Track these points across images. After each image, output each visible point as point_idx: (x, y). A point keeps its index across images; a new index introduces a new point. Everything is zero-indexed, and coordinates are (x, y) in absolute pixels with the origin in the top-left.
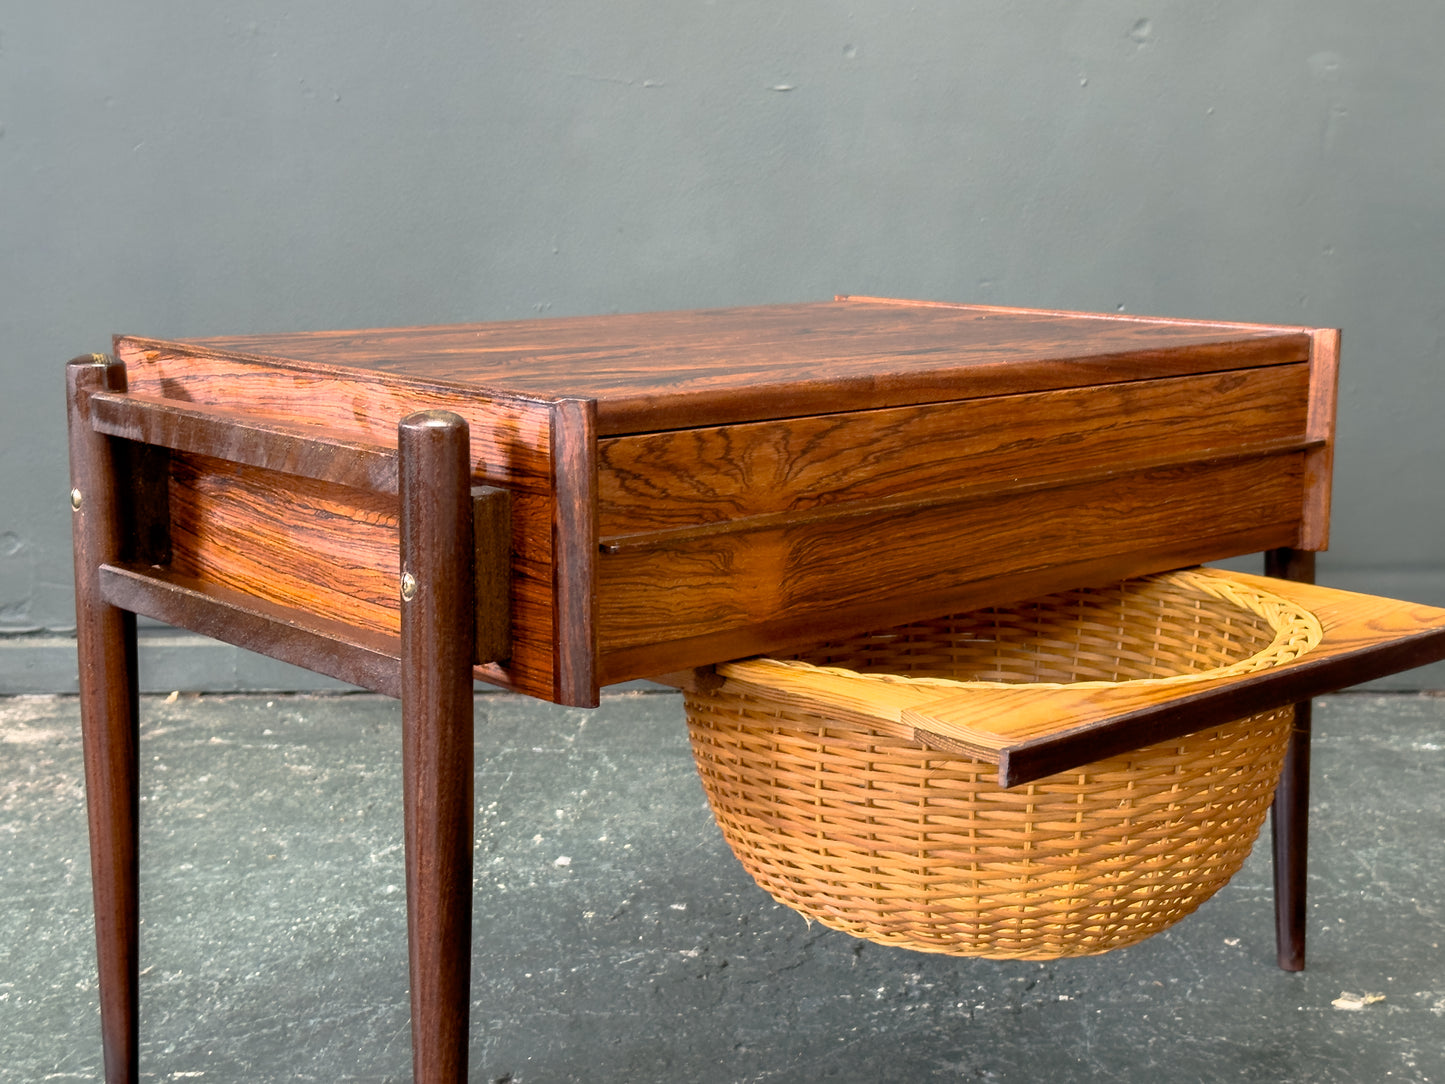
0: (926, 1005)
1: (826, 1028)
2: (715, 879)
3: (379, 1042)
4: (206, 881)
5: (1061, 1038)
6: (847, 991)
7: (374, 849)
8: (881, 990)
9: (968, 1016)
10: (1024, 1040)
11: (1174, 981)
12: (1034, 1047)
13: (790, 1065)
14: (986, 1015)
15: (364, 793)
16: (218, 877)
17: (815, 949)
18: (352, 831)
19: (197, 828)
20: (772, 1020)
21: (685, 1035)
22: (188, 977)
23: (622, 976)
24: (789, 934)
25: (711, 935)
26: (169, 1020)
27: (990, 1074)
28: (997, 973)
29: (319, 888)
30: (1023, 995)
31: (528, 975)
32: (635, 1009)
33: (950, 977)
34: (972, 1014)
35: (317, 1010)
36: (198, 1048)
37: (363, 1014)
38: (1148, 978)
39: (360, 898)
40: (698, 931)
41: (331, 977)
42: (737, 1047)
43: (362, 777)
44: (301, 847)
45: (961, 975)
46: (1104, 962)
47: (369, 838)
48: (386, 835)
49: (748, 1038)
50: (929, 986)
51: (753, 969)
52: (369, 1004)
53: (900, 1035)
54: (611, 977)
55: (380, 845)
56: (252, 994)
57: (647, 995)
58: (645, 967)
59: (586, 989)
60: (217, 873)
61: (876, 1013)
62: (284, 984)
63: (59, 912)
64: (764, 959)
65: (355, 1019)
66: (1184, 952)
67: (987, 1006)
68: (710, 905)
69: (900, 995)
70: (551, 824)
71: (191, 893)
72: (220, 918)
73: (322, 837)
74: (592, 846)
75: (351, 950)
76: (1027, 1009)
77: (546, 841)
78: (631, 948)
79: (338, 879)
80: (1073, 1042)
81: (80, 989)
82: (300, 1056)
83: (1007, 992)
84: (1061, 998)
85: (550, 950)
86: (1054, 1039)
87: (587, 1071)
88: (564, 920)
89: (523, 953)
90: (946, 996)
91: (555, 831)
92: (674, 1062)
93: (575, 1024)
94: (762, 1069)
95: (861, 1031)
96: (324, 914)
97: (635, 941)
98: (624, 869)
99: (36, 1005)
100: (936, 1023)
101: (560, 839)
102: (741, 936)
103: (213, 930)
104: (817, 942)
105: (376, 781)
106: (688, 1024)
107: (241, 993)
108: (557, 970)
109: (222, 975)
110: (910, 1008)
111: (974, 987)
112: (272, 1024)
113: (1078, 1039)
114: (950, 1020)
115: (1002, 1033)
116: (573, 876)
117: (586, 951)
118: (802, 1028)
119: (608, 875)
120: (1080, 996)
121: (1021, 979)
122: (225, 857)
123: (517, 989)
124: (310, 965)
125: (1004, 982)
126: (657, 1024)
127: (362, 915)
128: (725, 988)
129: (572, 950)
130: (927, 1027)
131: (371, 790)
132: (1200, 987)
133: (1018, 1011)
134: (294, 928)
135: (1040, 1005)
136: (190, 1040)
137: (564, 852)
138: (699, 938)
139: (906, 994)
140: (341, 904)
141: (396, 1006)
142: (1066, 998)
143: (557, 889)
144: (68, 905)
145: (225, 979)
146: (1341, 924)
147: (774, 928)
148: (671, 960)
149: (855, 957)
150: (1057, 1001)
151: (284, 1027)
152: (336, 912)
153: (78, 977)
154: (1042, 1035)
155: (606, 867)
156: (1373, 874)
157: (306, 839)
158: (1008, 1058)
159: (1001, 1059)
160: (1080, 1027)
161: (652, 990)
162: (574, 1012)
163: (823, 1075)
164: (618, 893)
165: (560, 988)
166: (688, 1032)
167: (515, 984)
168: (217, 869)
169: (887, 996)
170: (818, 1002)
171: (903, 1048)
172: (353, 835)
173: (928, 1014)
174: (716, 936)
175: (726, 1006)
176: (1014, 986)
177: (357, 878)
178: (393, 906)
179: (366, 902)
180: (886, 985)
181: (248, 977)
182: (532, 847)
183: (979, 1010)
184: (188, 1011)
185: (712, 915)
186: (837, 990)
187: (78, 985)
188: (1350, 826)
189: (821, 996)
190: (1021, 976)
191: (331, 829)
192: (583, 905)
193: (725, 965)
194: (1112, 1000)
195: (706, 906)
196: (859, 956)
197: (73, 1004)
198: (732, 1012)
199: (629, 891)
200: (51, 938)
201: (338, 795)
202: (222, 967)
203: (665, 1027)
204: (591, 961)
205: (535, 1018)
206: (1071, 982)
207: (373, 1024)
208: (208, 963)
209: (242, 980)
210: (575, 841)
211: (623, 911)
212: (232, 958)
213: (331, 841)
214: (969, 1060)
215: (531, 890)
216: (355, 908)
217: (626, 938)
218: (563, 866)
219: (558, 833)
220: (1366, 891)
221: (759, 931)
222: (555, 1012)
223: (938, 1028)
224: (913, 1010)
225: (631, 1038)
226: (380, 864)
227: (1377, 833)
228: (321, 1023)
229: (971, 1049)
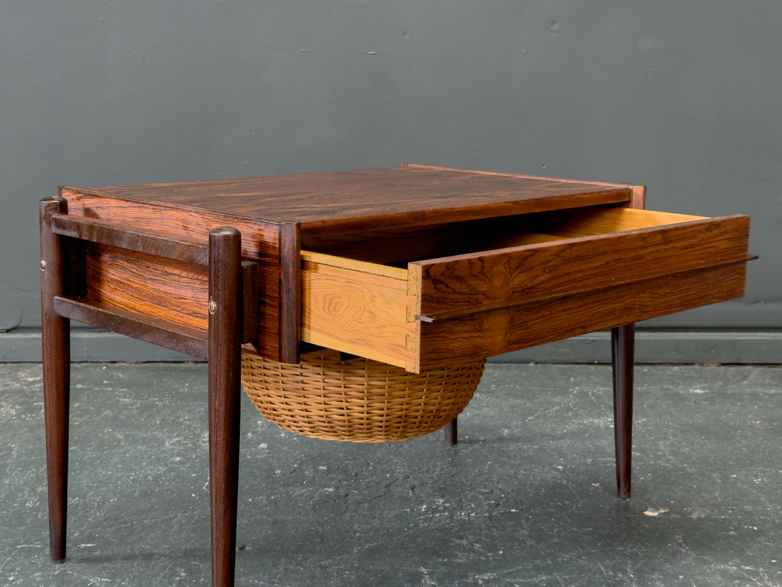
0: (446, 514)
1: (398, 524)
2: (340, 454)
3: (180, 531)
4: (84, 455)
5: (512, 529)
6: (408, 507)
7: (167, 440)
8: (424, 507)
9: (467, 518)
10: (494, 530)
11: (567, 503)
12: (499, 533)
13: (381, 541)
14: (476, 518)
15: (159, 412)
16: (89, 453)
17: (391, 488)
18: (155, 431)
19: (76, 429)
20: (371, 521)
21: (329, 527)
22: (81, 501)
23: (297, 500)
24: (378, 481)
25: (340, 481)
26: (75, 521)
27: (478, 545)
28: (481, 499)
29: (142, 458)
30: (494, 509)
31: (250, 500)
32: (304, 516)
33: (458, 501)
34: (469, 517)
35: (147, 516)
36: (91, 534)
37: (170, 518)
38: (554, 501)
39: (163, 463)
40: (333, 479)
41: (153, 501)
42: (355, 533)
43: (157, 405)
44: (130, 439)
45: (463, 500)
46: (533, 494)
47: (164, 435)
48: (172, 433)
49: (360, 529)
50: (448, 505)
51: (361, 497)
52: (172, 513)
53: (434, 527)
54: (291, 501)
55: (170, 438)
56: (114, 508)
57: (309, 509)
58: (308, 496)
59: (279, 506)
60: (89, 451)
61: (422, 518)
62: (130, 504)
63: (11, 469)
64: (366, 492)
65: (167, 520)
66: (572, 489)
67: (476, 514)
68: (338, 467)
69: (434, 509)
70: (256, 428)
71: (77, 461)
72: (94, 473)
73: (140, 434)
74: (277, 439)
75: (161, 488)
76: (496, 515)
77: (253, 436)
78: (300, 487)
79: (151, 454)
80: (518, 531)
81: (28, 506)
82: (142, 537)
83: (486, 507)
84: (512, 510)
85: (260, 488)
86: (509, 529)
87: (283, 544)
88: (266, 474)
89: (246, 490)
90: (456, 509)
91: (258, 431)
92: (325, 540)
93: (275, 523)
94: (368, 543)
95: (415, 526)
96: (145, 471)
97: (302, 484)
98: (294, 450)
99: (8, 514)
100: (451, 522)
101: (261, 435)
102: (354, 481)
103: (91, 479)
104: (392, 485)
105: (164, 407)
106: (331, 523)
107: (108, 508)
108: (264, 497)
109: (98, 500)
110: (438, 515)
111: (470, 505)
112: (126, 522)
113: (520, 529)
114: (458, 520)
115: (483, 527)
116: (269, 453)
117: (278, 489)
118: (386, 524)
119: (287, 452)
120: (522, 510)
121: (493, 502)
122: (92, 444)
123: (245, 506)
124: (141, 495)
125: (485, 503)
126: (315, 522)
127: (165, 471)
128: (348, 506)
129: (271, 489)
130: (447, 524)
131: (162, 411)
132: (580, 505)
133: (491, 517)
134: (131, 478)
135: (502, 514)
136: (87, 530)
137: (264, 441)
138: (333, 483)
139: (437, 509)
140: (154, 467)
141: (186, 514)
142: (515, 510)
143: (261, 459)
144: (16, 467)
145: (100, 501)
146: (649, 477)
147: (370, 478)
148: (321, 493)
149: (411, 491)
150: (510, 512)
151: (132, 524)
152: (151, 470)
153: (26, 501)
154: (503, 527)
155: (285, 448)
156: (667, 453)
157: (132, 434)
158: (487, 538)
159: (483, 538)
160: (522, 524)
161: (312, 507)
162: (274, 517)
163: (397, 545)
164: (292, 461)
165: (266, 506)
166: (331, 526)
167: (244, 504)
168: (89, 449)
169: (427, 510)
170: (394, 513)
171: (436, 533)
172: (156, 433)
173: (447, 518)
174: (342, 482)
175: (349, 514)
176: (489, 505)
177: (161, 453)
178: (180, 467)
179: (166, 465)
180: (427, 504)
181: (111, 501)
182: (247, 439)
183: (472, 516)
184: (84, 516)
185: (340, 471)
186: (402, 507)
187: (27, 504)
188: (656, 429)
189: (395, 509)
190: (493, 500)
191: (144, 430)
192: (275, 467)
193: (347, 495)
194: (537, 511)
195: (336, 467)
196: (413, 491)
197: (26, 513)
198: (352, 517)
199: (297, 460)
200: (10, 482)
201: (146, 414)
202: (98, 496)
203: (319, 524)
204: (281, 493)
205: (255, 520)
206: (517, 503)
207: (176, 522)
208: (90, 494)
209: (108, 502)
210: (268, 436)
211: (295, 470)
212: (102, 491)
213: (145, 436)
214: (468, 538)
215: (248, 460)
216: (161, 468)
217: (297, 483)
218: (263, 448)
219: (260, 432)
220: (663, 461)
221: (363, 479)
222: (265, 517)
223: (452, 524)
224: (440, 516)
225: (303, 529)
226: (171, 447)
227: (669, 433)
228: (150, 521)
229: (469, 534)
